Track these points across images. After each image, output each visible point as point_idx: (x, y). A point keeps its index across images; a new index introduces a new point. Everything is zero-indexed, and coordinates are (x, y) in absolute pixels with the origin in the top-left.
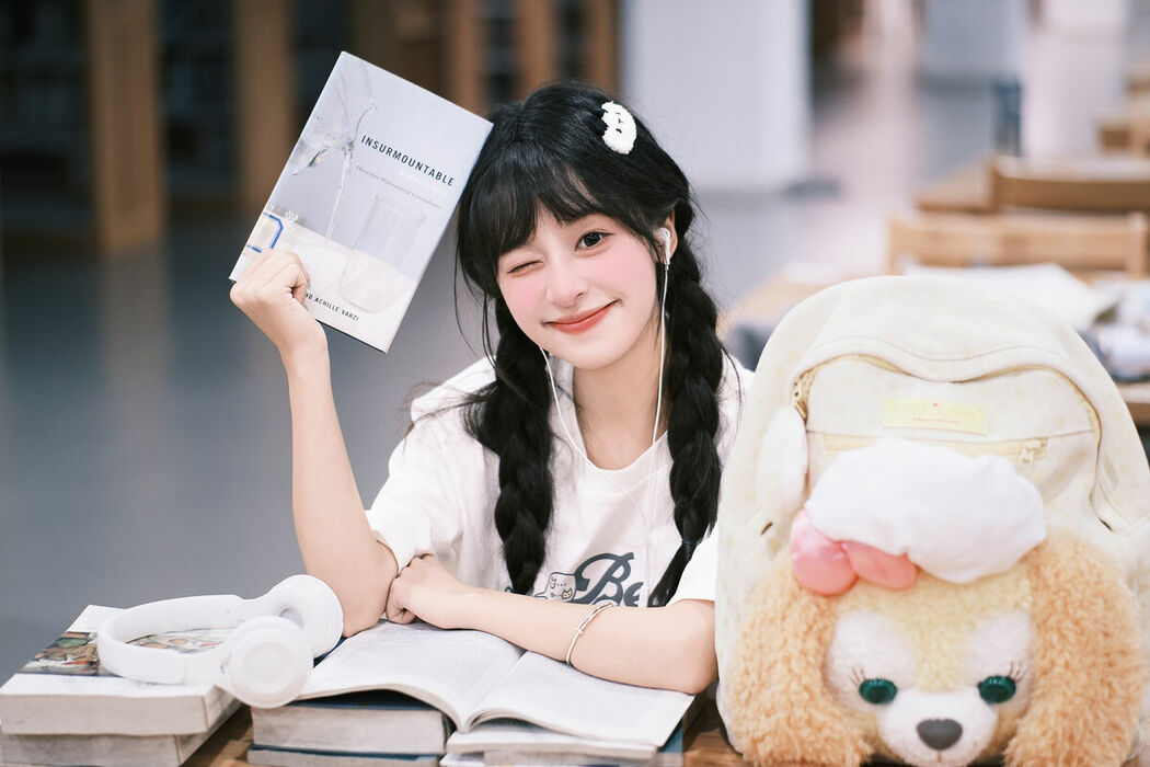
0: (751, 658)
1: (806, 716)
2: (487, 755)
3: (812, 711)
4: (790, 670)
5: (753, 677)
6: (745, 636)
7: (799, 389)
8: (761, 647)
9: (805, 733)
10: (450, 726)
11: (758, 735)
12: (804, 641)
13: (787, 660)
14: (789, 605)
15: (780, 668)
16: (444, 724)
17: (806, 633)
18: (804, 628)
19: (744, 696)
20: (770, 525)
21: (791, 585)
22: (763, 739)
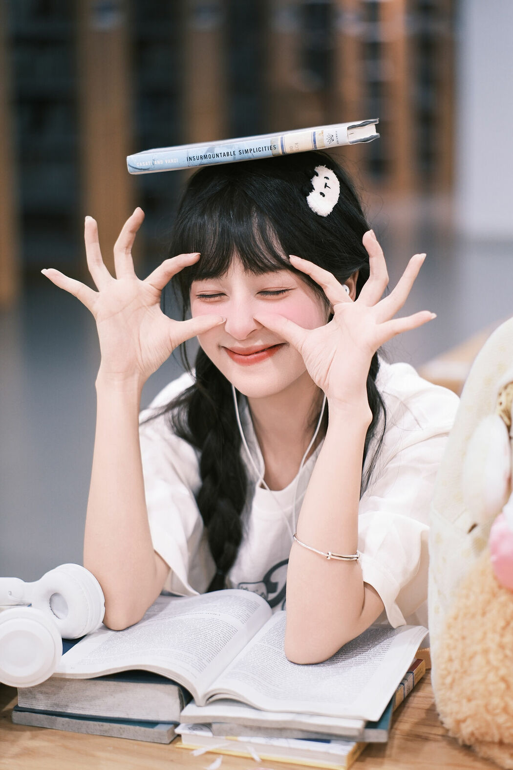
0: (455, 648)
1: (502, 705)
2: (214, 726)
3: (508, 699)
4: (488, 662)
5: (456, 665)
6: (449, 627)
7: (503, 399)
8: (464, 638)
9: (502, 719)
10: (186, 697)
11: (460, 717)
12: (502, 636)
13: (486, 652)
14: (489, 602)
15: (479, 660)
16: (180, 696)
17: (504, 628)
18: (502, 623)
19: (449, 680)
20: (474, 526)
21: (490, 583)
22: (464, 721)
